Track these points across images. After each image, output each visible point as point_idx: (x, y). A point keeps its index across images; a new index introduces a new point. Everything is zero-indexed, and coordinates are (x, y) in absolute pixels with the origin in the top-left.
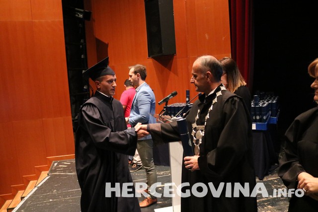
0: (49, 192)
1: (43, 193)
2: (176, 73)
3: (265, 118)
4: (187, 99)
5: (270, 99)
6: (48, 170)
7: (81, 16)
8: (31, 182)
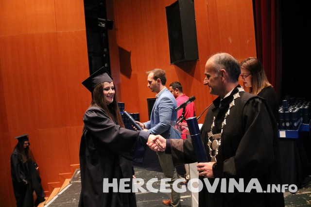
0: (68, 201)
1: (63, 202)
3: (295, 124)
5: (301, 104)
6: (70, 178)
7: (103, 25)
8: (56, 190)
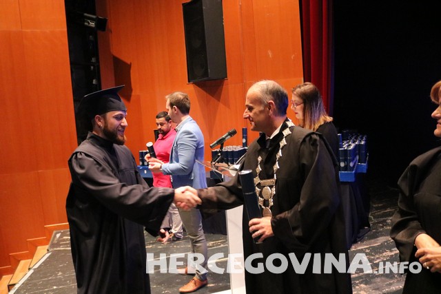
0: (51, 276)
1: (42, 278)
2: (227, 104)
3: (351, 164)
4: (244, 141)
5: (356, 138)
6: (47, 244)
8: (22, 263)
